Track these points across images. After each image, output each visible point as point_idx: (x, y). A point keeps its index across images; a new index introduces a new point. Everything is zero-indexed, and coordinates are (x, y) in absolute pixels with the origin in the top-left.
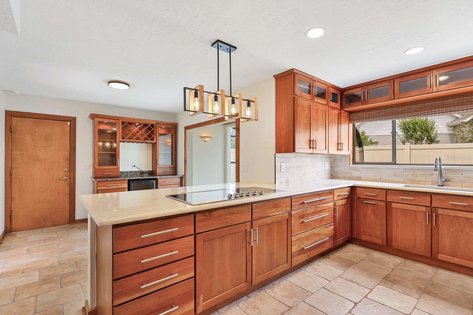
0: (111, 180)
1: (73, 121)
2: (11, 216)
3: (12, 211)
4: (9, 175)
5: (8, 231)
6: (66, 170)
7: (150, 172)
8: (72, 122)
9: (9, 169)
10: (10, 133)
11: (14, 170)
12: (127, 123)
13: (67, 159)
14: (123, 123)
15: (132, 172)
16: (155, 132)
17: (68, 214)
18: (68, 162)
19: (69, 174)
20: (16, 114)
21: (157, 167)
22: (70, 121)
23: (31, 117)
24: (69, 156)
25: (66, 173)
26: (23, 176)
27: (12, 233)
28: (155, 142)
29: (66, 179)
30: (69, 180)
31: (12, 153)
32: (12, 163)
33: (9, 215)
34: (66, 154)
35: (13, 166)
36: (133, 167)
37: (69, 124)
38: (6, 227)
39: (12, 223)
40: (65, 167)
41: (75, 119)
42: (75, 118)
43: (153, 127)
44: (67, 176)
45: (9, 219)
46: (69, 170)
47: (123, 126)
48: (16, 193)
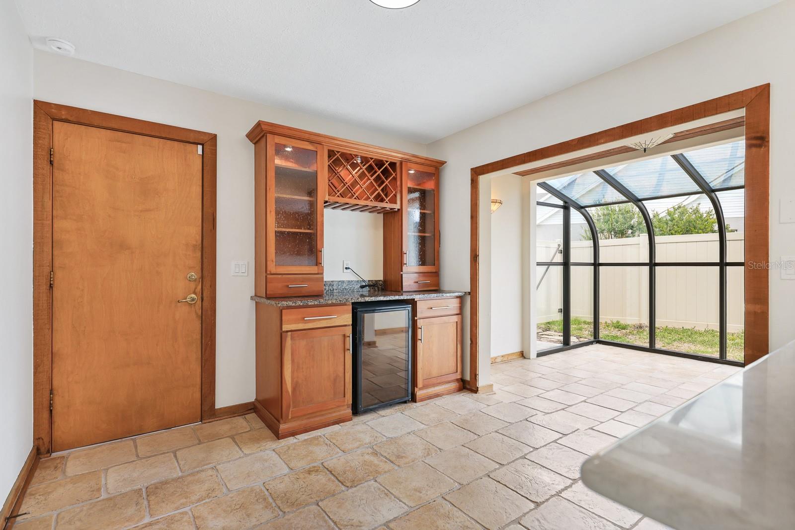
0: (316, 303)
1: (209, 142)
2: (51, 405)
3: (55, 392)
4: (44, 288)
5: (43, 449)
6: (194, 275)
7: (381, 282)
8: (207, 147)
9: (47, 270)
10: (47, 167)
11: (59, 275)
12: (340, 155)
13: (195, 246)
14: (331, 153)
15: (343, 282)
16: (399, 183)
17: (198, 395)
18: (199, 254)
19: (199, 287)
20: (64, 114)
21: (404, 270)
22: (203, 145)
23: (104, 124)
24: (199, 238)
25: (193, 285)
26: (83, 290)
27: (54, 455)
28: (399, 208)
29: (193, 300)
30: (199, 302)
31: (55, 226)
32: (55, 253)
33: (46, 403)
34: (193, 232)
35: (57, 263)
36: (345, 270)
37: (200, 152)
38: (37, 439)
39: (55, 426)
40: (191, 268)
41: (214, 138)
42: (215, 136)
43: (395, 170)
44: (195, 293)
45: (46, 415)
46: (200, 275)
47: (332, 161)
48: (63, 341)
